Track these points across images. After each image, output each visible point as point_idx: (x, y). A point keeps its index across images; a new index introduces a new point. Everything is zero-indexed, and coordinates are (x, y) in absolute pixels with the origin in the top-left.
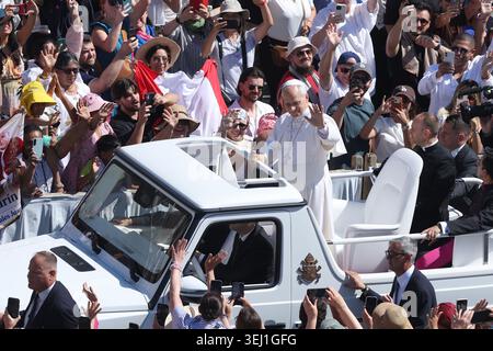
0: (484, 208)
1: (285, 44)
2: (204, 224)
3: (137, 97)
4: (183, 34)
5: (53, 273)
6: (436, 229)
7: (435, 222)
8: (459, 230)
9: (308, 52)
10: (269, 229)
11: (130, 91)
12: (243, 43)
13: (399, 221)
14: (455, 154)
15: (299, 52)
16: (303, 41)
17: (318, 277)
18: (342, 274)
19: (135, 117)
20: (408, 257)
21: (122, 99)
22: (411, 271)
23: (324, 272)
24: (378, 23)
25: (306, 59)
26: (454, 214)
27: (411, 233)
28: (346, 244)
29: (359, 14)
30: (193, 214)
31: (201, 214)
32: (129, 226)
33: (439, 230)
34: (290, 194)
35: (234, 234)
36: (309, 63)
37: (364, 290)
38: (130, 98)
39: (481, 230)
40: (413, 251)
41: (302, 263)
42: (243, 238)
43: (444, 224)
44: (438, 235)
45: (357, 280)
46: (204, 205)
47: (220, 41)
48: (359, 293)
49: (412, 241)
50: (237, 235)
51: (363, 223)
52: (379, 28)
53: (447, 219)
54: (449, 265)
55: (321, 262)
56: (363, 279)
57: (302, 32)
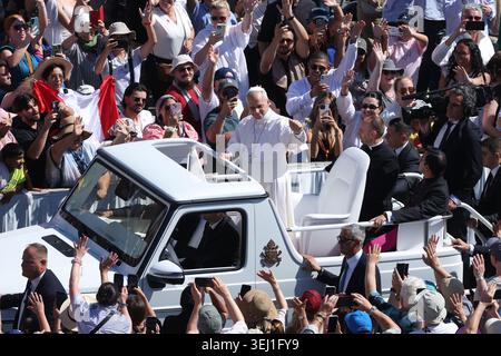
0: (425, 199)
1: (170, 61)
2: (178, 214)
3: (36, 108)
4: (79, 51)
5: (44, 262)
6: (382, 217)
7: (381, 211)
8: (402, 218)
9: (189, 69)
10: (235, 218)
11: (31, 103)
12: (130, 60)
13: (349, 211)
14: (398, 151)
15: (181, 68)
16: (185, 59)
17: (279, 260)
18: (300, 258)
19: (34, 127)
20: (357, 242)
21: (24, 112)
22: (359, 254)
23: (284, 256)
24: (250, 43)
25: (187, 75)
26: (397, 205)
27: (360, 221)
28: (302, 232)
29: (234, 34)
30: (169, 206)
31: (176, 205)
32: (110, 217)
33: (385, 219)
34: (253, 187)
35: (204, 223)
36: (190, 79)
37: (320, 272)
38: (31, 110)
39: (422, 218)
40: (361, 237)
41: (265, 248)
42: (213, 227)
43: (389, 214)
44: (385, 223)
45: (313, 263)
46: (178, 197)
47: (109, 59)
48: (315, 274)
49: (361, 228)
50: (207, 224)
51: (316, 213)
52: (251, 47)
53: (391, 210)
54: (394, 249)
55: (282, 247)
56: (318, 262)
57: (184, 51)
